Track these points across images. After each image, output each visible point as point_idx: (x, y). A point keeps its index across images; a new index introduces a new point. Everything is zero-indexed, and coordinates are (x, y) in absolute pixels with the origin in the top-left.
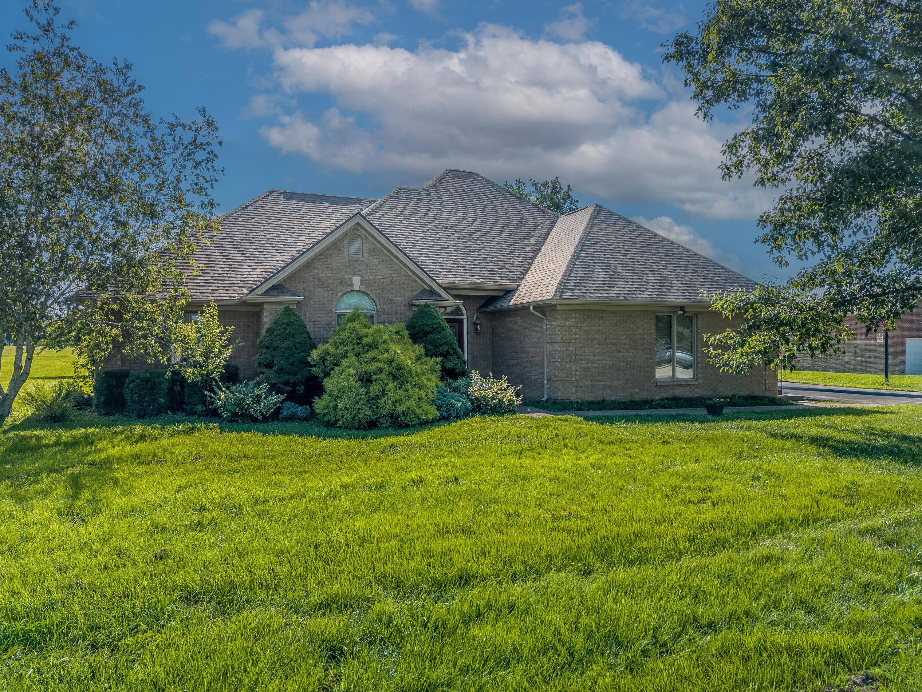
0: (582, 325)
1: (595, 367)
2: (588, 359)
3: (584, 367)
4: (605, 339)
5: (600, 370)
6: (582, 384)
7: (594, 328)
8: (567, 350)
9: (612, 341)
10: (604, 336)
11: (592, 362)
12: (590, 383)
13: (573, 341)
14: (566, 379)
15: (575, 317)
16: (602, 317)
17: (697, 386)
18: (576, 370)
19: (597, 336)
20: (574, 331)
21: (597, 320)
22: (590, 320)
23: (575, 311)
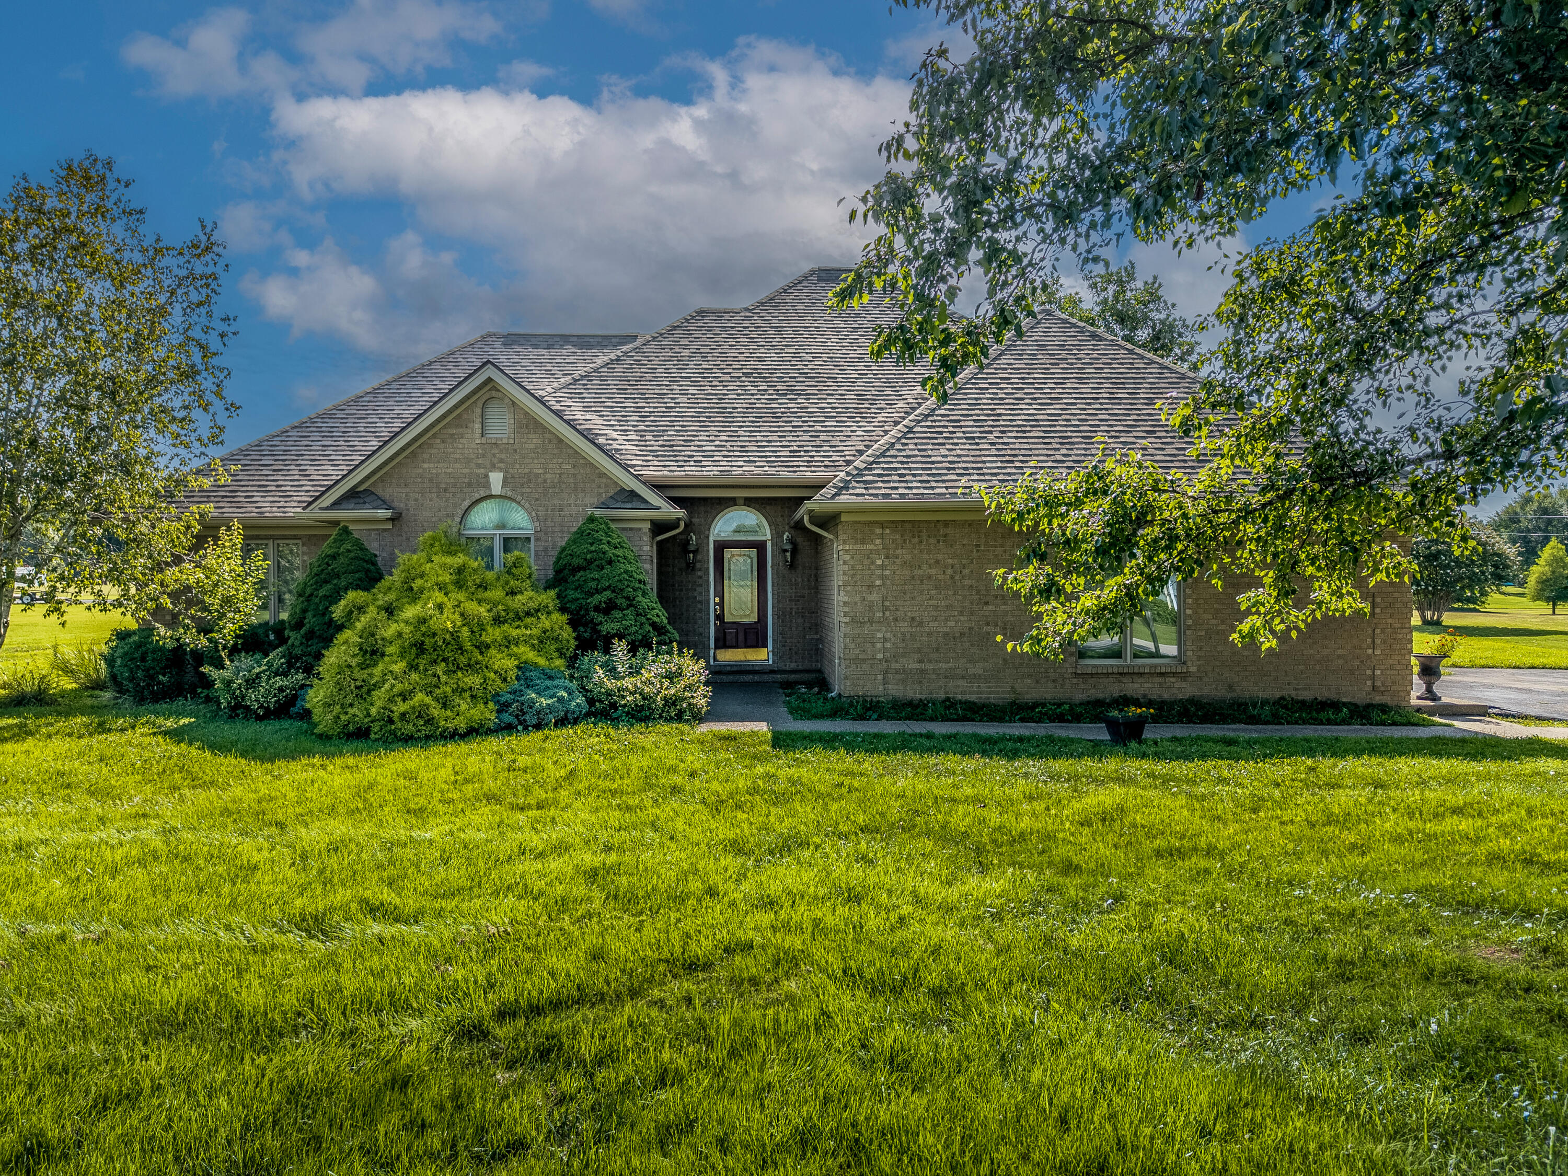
0: (899, 552)
1: (929, 634)
2: (913, 619)
3: (904, 634)
4: (953, 578)
5: (941, 640)
6: (897, 666)
7: (925, 556)
8: (864, 599)
9: (967, 582)
10: (949, 572)
11: (921, 624)
12: (917, 665)
13: (878, 583)
14: (861, 656)
15: (882, 537)
16: (945, 536)
17: (1183, 676)
18: (885, 640)
19: (933, 572)
20: (879, 562)
21: (932, 541)
22: (916, 540)
23: (882, 525)
